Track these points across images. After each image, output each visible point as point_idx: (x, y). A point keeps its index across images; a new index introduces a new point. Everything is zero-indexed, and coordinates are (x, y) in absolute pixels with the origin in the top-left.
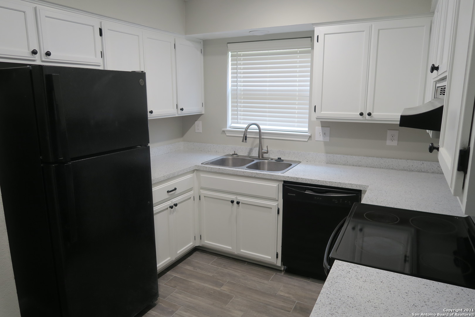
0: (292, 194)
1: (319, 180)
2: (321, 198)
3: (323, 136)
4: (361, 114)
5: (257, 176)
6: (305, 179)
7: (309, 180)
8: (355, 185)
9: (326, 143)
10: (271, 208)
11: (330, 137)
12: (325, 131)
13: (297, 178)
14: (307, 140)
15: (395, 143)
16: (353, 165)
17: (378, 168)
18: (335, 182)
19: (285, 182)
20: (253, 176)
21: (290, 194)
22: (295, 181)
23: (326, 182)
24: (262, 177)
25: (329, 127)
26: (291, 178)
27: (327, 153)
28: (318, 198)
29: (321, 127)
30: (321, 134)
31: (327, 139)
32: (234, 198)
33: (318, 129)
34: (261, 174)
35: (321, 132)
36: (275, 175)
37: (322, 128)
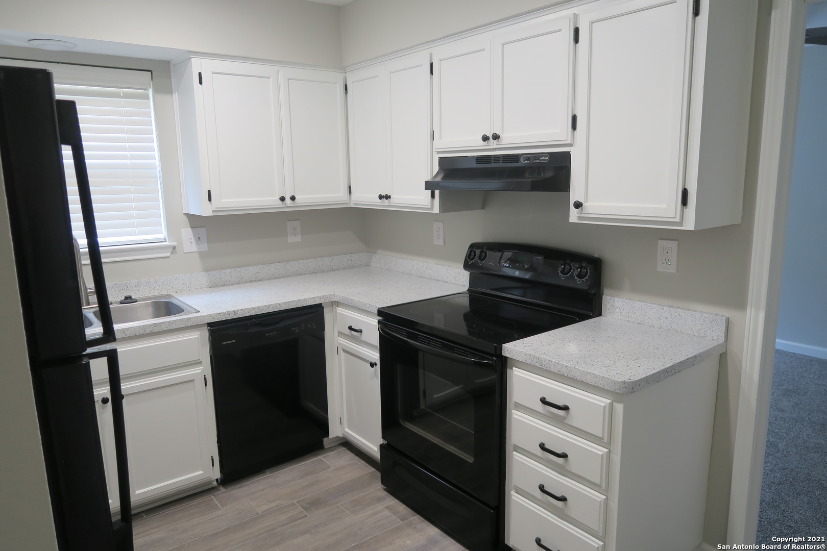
0: (229, 342)
1: (269, 305)
2: (275, 333)
3: (197, 243)
4: (282, 199)
5: (156, 329)
6: (248, 309)
7: (254, 309)
8: (318, 297)
9: (202, 255)
10: (193, 380)
11: (208, 243)
12: (199, 234)
13: (233, 311)
14: (168, 254)
15: (298, 239)
16: (251, 281)
17: (284, 277)
18: (293, 301)
19: (209, 324)
20: (148, 331)
21: (227, 343)
22: (231, 318)
23: (279, 304)
24: (167, 329)
25: (204, 227)
26: (225, 313)
27: (207, 270)
28: (271, 334)
29: (190, 229)
30: (193, 240)
31: (205, 247)
32: (106, 391)
33: (187, 233)
34: (163, 323)
35: (192, 236)
36: (194, 318)
37: (193, 231)
